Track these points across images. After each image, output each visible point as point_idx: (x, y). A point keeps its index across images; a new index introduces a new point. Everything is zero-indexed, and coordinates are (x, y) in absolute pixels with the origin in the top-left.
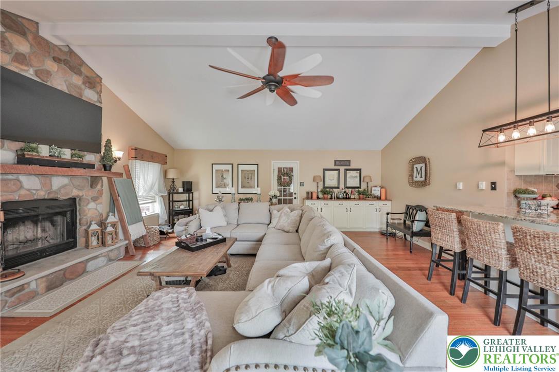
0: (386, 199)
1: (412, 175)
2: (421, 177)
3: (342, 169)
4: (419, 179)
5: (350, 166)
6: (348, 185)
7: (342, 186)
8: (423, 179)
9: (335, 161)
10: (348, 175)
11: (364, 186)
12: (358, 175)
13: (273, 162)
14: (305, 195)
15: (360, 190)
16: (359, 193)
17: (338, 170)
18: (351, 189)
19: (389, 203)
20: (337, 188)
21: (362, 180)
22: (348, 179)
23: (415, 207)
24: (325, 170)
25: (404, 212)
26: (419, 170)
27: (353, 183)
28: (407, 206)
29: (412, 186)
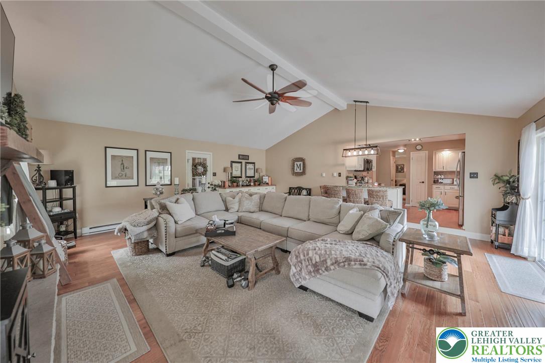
0: (272, 185)
1: (293, 169)
2: (300, 170)
3: (244, 162)
4: (298, 171)
5: (248, 160)
6: (248, 175)
7: (244, 175)
8: (302, 171)
9: (239, 155)
10: (248, 167)
11: (257, 176)
12: (253, 168)
13: (187, 151)
15: (255, 178)
17: (241, 163)
18: (249, 178)
19: (274, 187)
20: (241, 177)
21: (256, 171)
22: (247, 170)
23: (296, 188)
24: (232, 162)
25: (288, 191)
26: (298, 165)
27: (250, 173)
28: (290, 188)
29: (293, 175)
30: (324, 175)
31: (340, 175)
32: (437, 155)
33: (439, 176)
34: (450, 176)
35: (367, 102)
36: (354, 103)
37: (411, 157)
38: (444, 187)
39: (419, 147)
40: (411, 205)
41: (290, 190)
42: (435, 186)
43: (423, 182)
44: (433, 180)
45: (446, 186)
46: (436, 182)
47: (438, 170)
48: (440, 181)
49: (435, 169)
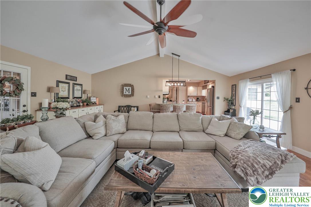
0: (99, 105)
1: (122, 92)
2: (129, 93)
3: (71, 82)
4: (127, 93)
5: (76, 81)
6: (75, 96)
7: (71, 97)
10: (75, 88)
11: (84, 97)
12: (81, 89)
14: (37, 107)
15: (82, 99)
16: (83, 102)
17: (69, 83)
19: (102, 106)
20: (68, 98)
21: (84, 92)
22: (75, 92)
23: (125, 106)
24: (58, 82)
25: (118, 109)
26: (127, 90)
27: (78, 94)
28: (119, 107)
29: (122, 96)
30: (148, 97)
31: (159, 97)
35: (179, 56)
36: (172, 55)
41: (119, 108)
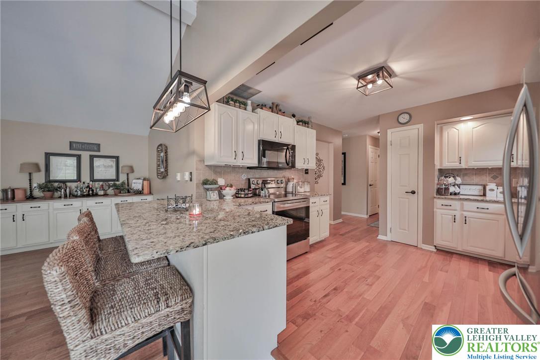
1: (159, 165)
3: (85, 155)
5: (99, 151)
6: (97, 177)
7: (85, 178)
9: (71, 143)
10: (97, 164)
11: (122, 180)
12: (114, 165)
15: (117, 183)
18: (101, 183)
22: (97, 169)
24: (48, 155)
27: (105, 173)
29: (158, 177)
32: (445, 134)
33: (451, 180)
34: (476, 179)
37: (389, 139)
38: (462, 206)
39: (404, 118)
40: (388, 238)
42: (439, 202)
43: (413, 192)
44: (436, 187)
45: (465, 203)
46: (442, 192)
47: (447, 165)
48: (452, 189)
49: (441, 163)
